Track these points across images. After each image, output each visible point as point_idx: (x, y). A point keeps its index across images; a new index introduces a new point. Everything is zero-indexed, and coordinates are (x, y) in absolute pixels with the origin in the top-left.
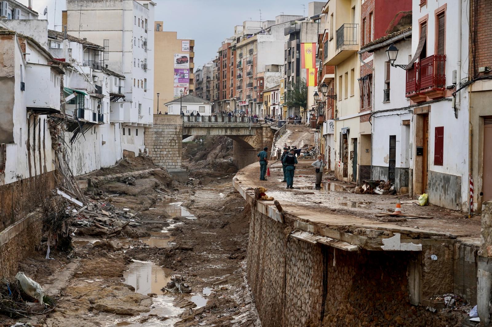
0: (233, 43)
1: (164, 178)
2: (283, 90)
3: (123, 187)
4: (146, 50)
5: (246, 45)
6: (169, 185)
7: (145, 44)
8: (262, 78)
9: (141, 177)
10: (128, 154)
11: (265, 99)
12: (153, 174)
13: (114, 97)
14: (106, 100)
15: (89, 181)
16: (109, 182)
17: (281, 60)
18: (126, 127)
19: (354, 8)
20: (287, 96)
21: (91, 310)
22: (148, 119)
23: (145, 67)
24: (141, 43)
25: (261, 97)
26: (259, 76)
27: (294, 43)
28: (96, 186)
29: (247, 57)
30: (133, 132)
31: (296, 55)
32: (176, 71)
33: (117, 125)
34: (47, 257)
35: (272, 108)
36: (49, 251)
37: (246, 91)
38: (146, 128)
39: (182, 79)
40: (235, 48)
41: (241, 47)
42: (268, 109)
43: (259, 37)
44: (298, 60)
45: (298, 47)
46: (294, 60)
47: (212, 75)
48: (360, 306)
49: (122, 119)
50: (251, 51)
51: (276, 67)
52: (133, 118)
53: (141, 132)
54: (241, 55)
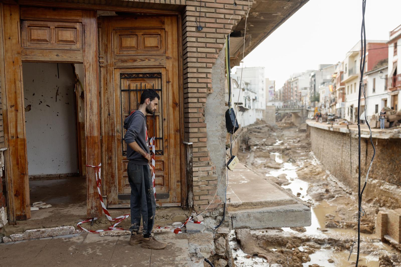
0: (289, 81)
1: (270, 127)
2: (309, 96)
3: (259, 130)
4: (263, 84)
5: (295, 81)
6: (272, 130)
7: (263, 81)
8: (301, 92)
9: (263, 127)
10: (258, 120)
11: (302, 100)
12: (267, 126)
13: (254, 100)
14: (251, 101)
15: (248, 128)
16: (254, 129)
17: (308, 86)
18: (257, 110)
19: (356, 61)
20: (311, 98)
21: (265, 167)
22: (264, 108)
23: (263, 89)
24: (261, 81)
25: (300, 99)
26: (300, 91)
27: (313, 79)
28: (250, 130)
29: (295, 85)
30: (259, 112)
31: (314, 83)
32: (270, 91)
33: (254, 110)
34: (244, 152)
35: (304, 103)
36: (244, 150)
37: (295, 97)
38: (263, 111)
39: (271, 94)
40: (290, 82)
41: (292, 82)
42: (303, 103)
43: (299, 78)
44: (315, 85)
45: (315, 80)
46: (313, 85)
47: (281, 92)
48: (384, 159)
49: (256, 108)
50: (296, 83)
51: (306, 88)
52: (260, 107)
53: (262, 112)
54: (292, 85)
